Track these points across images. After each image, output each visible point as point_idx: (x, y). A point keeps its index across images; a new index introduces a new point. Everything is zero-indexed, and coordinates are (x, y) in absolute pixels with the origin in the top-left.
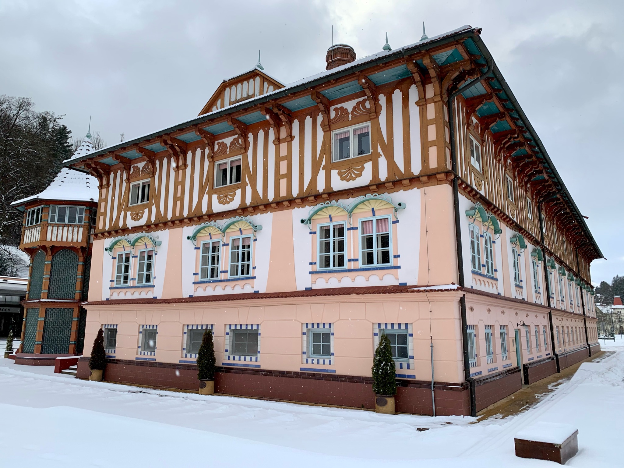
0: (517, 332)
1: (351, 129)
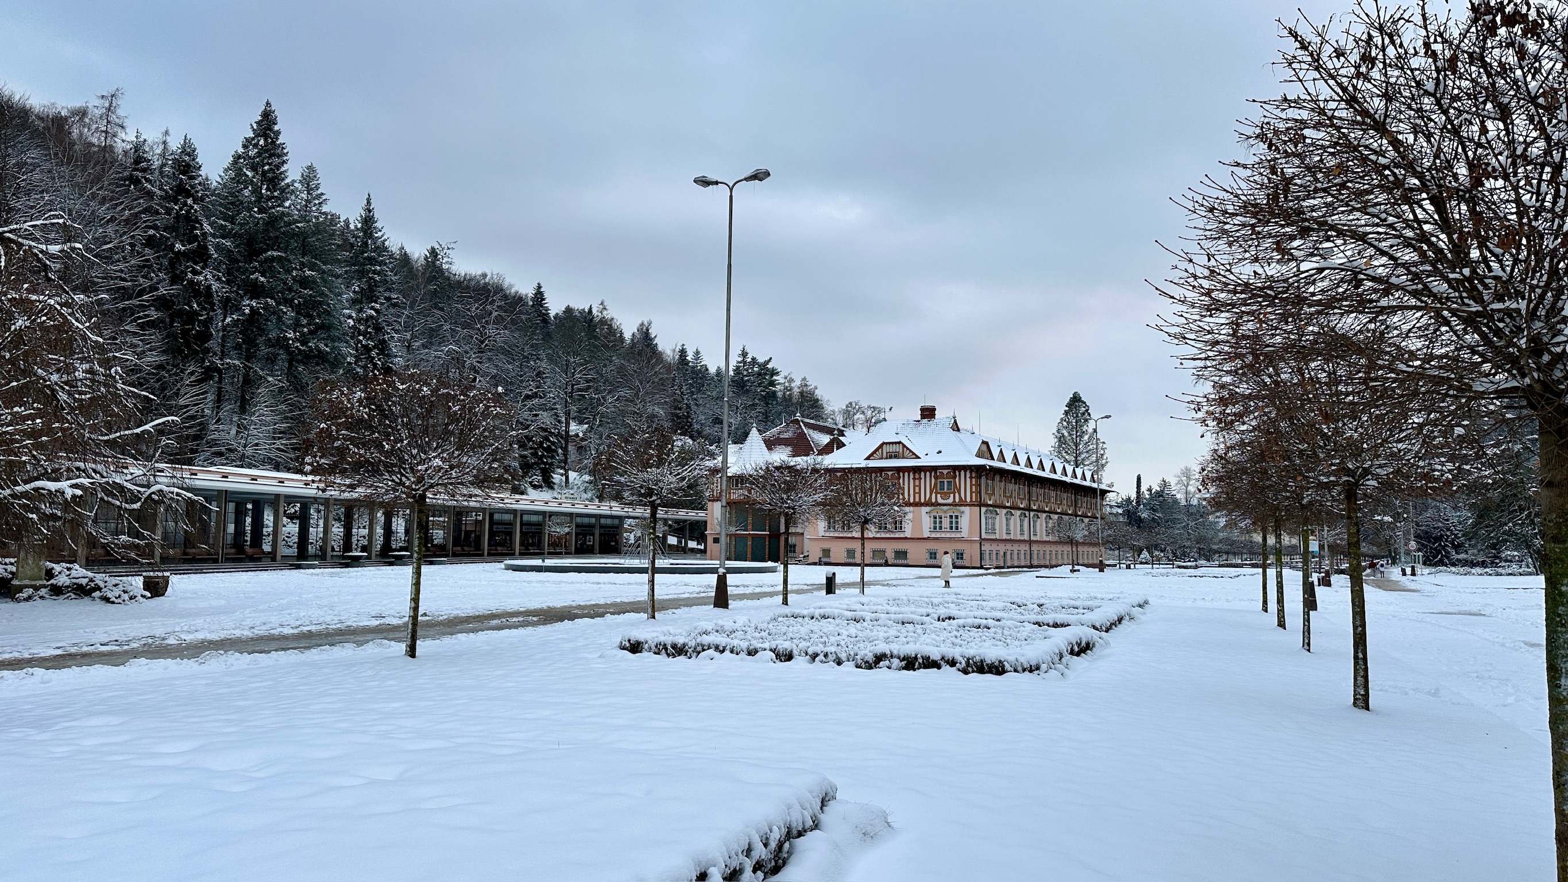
0: (1005, 553)
1: (945, 481)
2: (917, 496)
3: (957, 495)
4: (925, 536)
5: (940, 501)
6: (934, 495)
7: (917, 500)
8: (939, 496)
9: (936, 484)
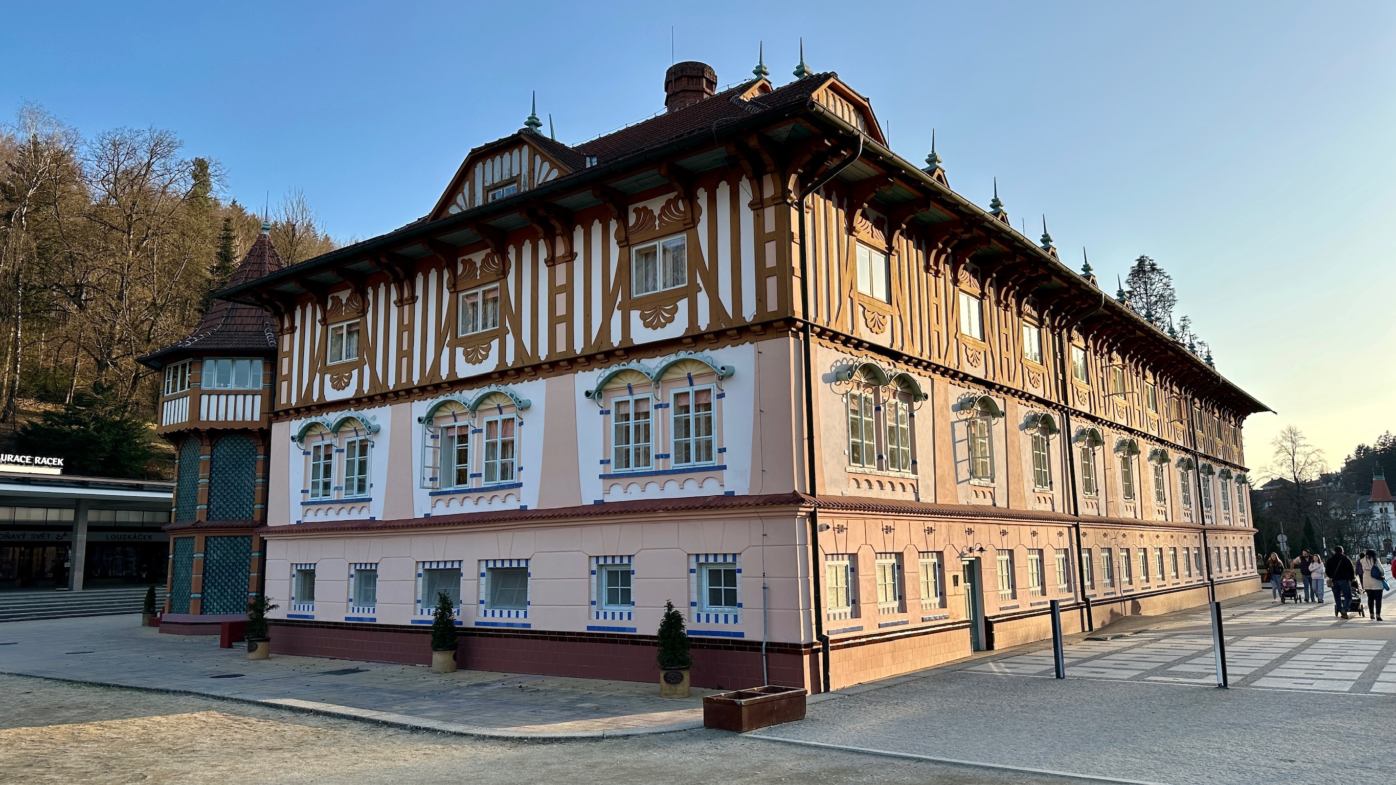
2: (561, 328)
3: (703, 299)
4: (588, 501)
5: (641, 335)
6: (617, 318)
7: (561, 347)
8: (635, 315)
9: (624, 267)
